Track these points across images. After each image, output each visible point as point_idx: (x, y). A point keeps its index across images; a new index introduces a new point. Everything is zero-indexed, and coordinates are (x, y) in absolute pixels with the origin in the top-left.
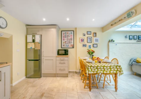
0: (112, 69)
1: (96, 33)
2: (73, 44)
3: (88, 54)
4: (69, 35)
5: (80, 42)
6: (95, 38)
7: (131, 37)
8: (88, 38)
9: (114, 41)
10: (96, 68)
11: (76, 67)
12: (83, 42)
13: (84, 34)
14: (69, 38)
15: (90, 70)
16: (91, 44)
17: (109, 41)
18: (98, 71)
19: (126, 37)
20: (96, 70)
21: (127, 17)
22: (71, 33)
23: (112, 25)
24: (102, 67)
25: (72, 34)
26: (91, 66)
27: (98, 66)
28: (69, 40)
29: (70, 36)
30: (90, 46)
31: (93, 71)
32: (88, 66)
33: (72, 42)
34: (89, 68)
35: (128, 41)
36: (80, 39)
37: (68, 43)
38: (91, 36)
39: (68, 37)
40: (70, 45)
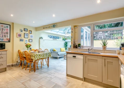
0: (47, 55)
1: (31, 31)
2: (9, 38)
3: (26, 47)
4: (4, 28)
5: (18, 37)
6: (31, 35)
7: (51, 36)
8: (25, 34)
9: (42, 38)
10: (39, 55)
11: (13, 61)
12: (20, 37)
13: (21, 30)
14: (4, 31)
15: (36, 57)
16: (28, 39)
17: (40, 38)
18: (40, 57)
19: (48, 36)
20: (39, 57)
21: (53, 27)
22: (7, 26)
23: (44, 28)
24: (42, 55)
25: (8, 28)
26: (36, 55)
27: (40, 54)
28: (4, 33)
29: (6, 30)
30: (27, 40)
31: (37, 58)
32: (35, 55)
33: (7, 36)
34: (35, 56)
35: (49, 38)
36: (18, 34)
37: (3, 37)
38: (28, 32)
39: (2, 30)
40: (5, 38)
